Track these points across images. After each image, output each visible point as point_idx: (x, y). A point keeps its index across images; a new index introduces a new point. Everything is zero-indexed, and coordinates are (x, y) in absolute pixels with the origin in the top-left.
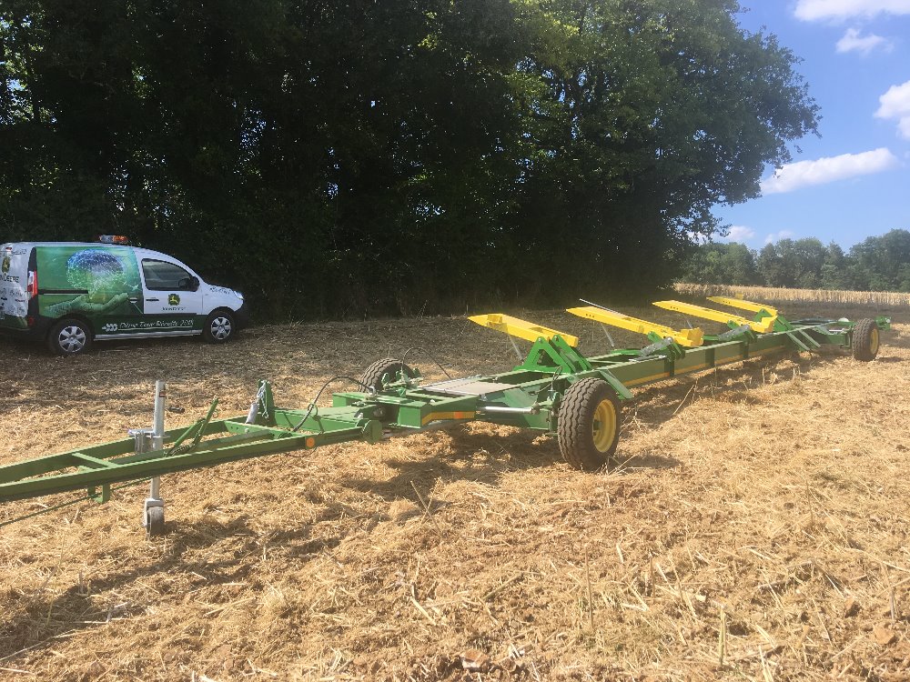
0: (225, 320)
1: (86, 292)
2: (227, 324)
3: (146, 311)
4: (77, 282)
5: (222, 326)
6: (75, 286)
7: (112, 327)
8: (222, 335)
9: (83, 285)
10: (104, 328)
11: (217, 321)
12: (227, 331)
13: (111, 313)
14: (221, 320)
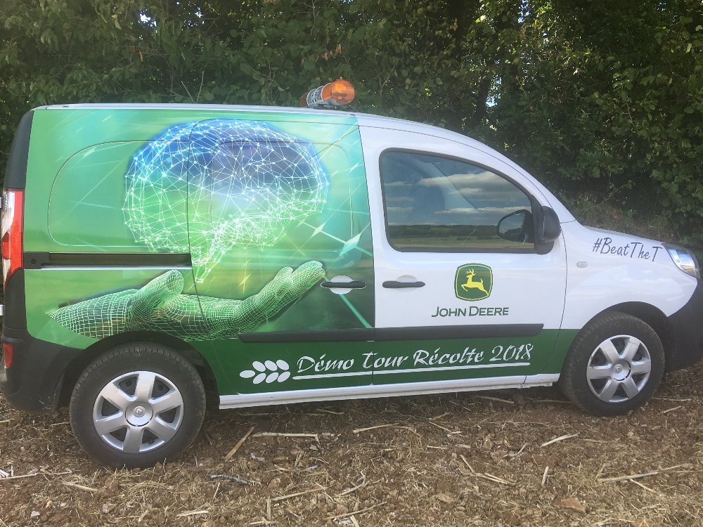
0: (633, 343)
1: (185, 259)
2: (639, 355)
3: (384, 319)
4: (157, 227)
5: (625, 363)
6: (153, 241)
7: (271, 369)
8: (620, 391)
9: (178, 239)
10: (246, 374)
11: (607, 346)
12: (638, 378)
13: (268, 328)
14: (620, 345)
